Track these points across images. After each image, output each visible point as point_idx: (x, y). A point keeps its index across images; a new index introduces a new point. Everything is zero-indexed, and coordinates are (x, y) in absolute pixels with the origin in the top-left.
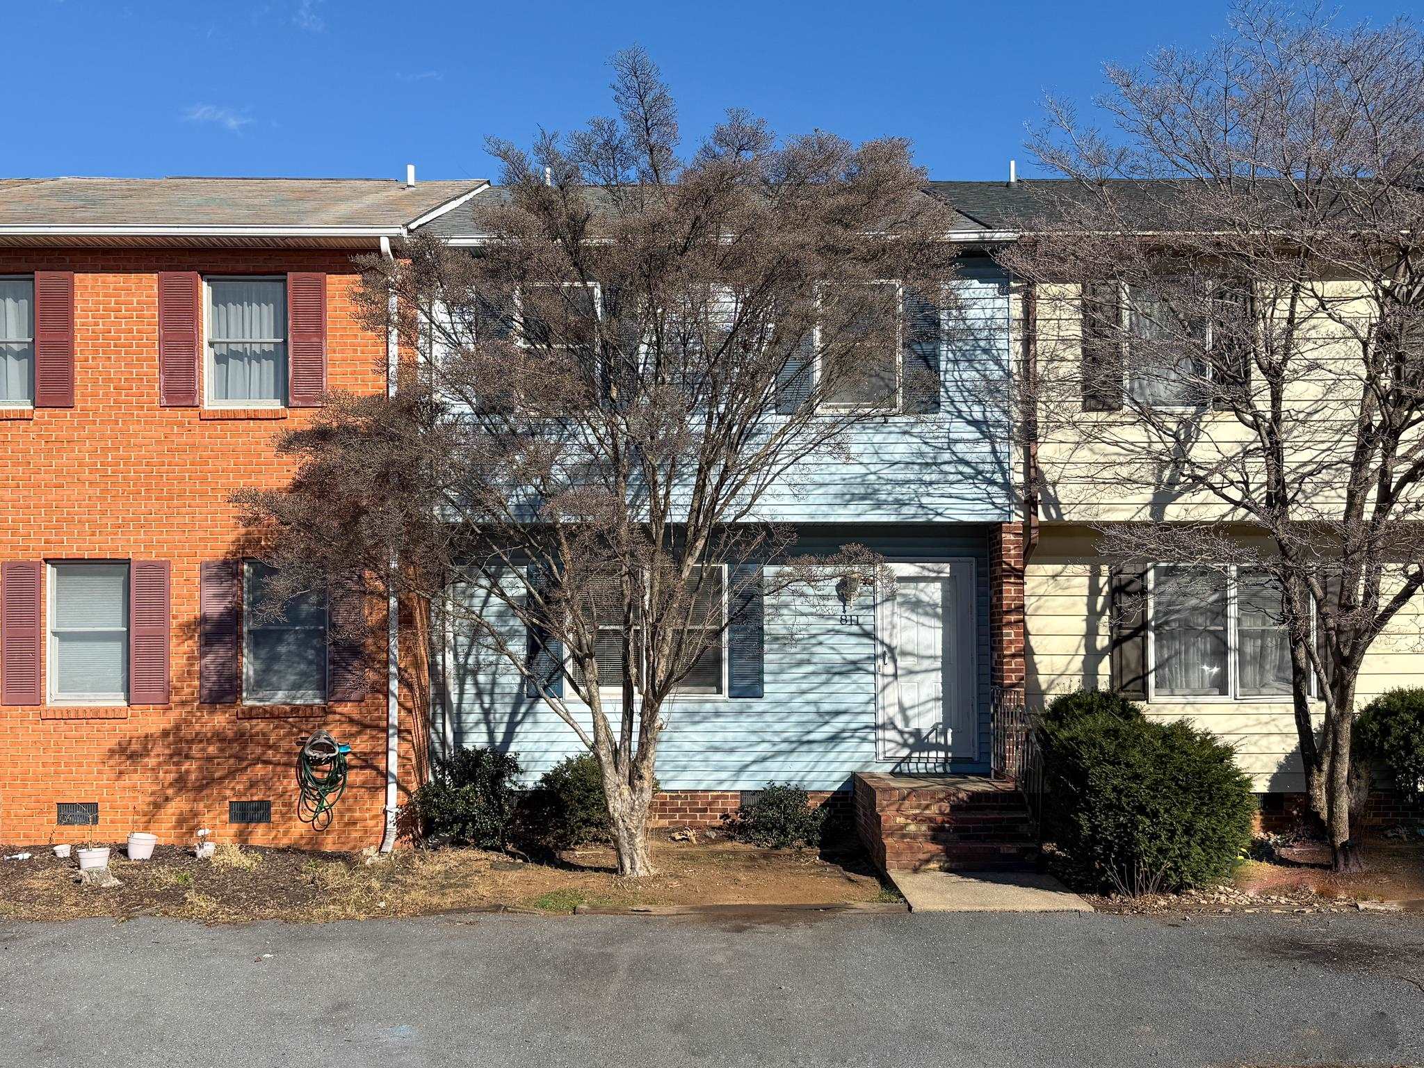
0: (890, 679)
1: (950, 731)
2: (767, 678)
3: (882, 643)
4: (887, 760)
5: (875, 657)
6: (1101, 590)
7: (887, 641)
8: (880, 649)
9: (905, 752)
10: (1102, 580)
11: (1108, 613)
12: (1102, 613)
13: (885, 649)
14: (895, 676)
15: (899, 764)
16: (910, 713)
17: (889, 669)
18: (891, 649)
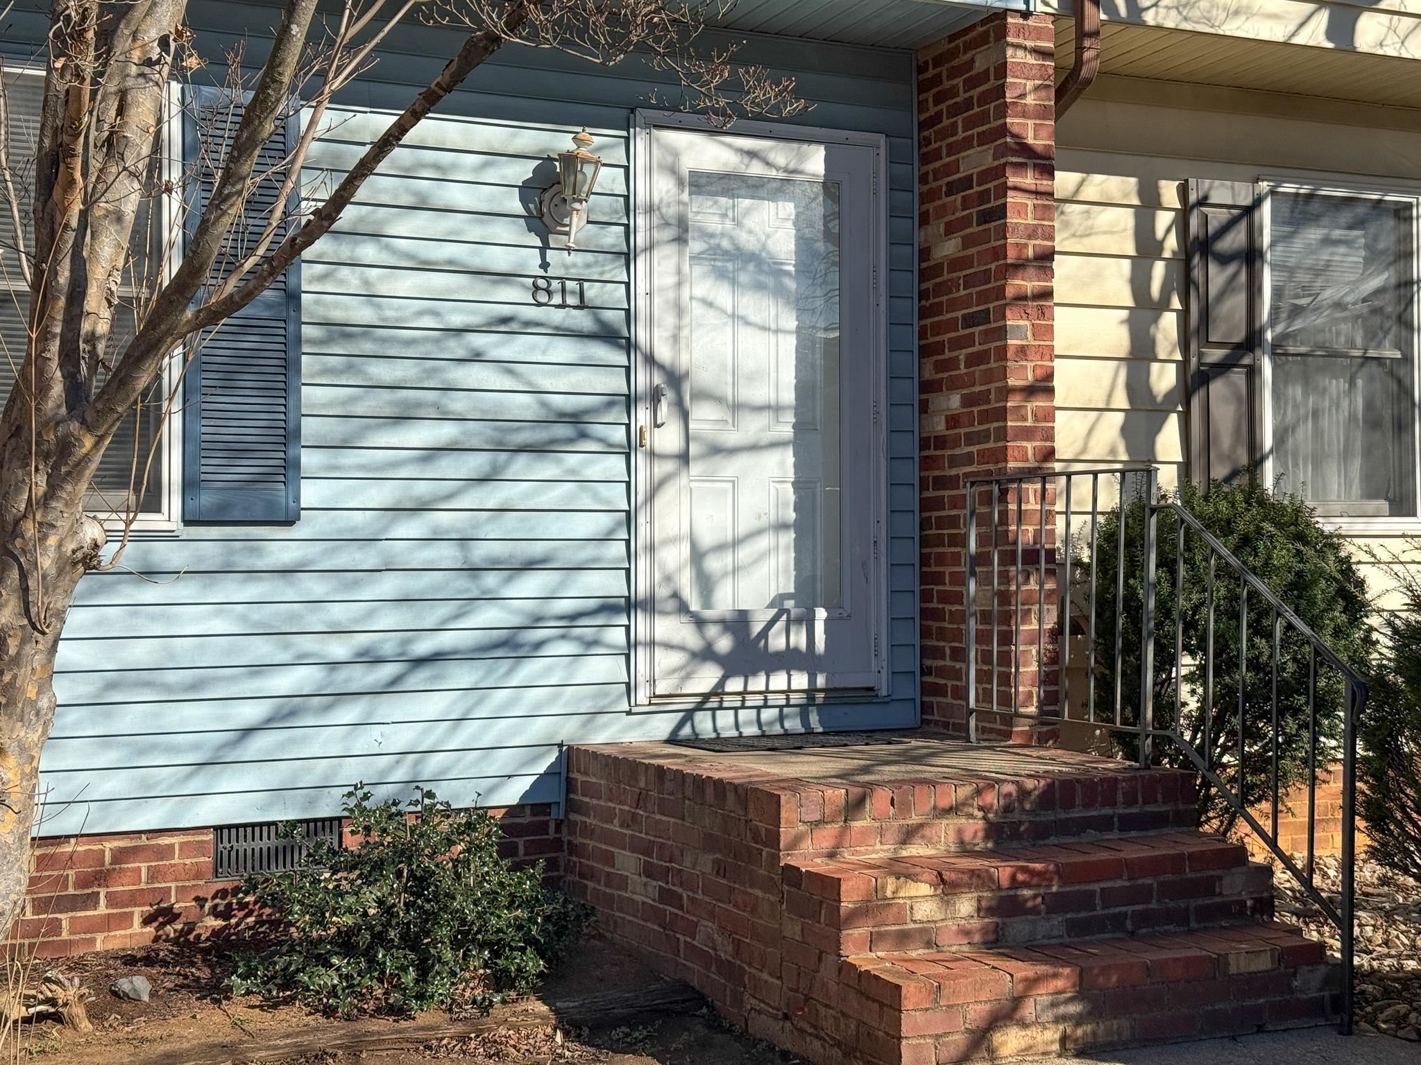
0: (669, 466)
1: (821, 614)
2: (309, 459)
3: (650, 360)
4: (659, 702)
5: (629, 401)
6: (1160, 245)
7: (663, 353)
8: (642, 379)
9: (706, 678)
10: (1164, 220)
11: (1176, 303)
12: (1164, 305)
13: (658, 380)
14: (684, 458)
15: (689, 715)
16: (714, 564)
17: (668, 438)
18: (675, 379)
